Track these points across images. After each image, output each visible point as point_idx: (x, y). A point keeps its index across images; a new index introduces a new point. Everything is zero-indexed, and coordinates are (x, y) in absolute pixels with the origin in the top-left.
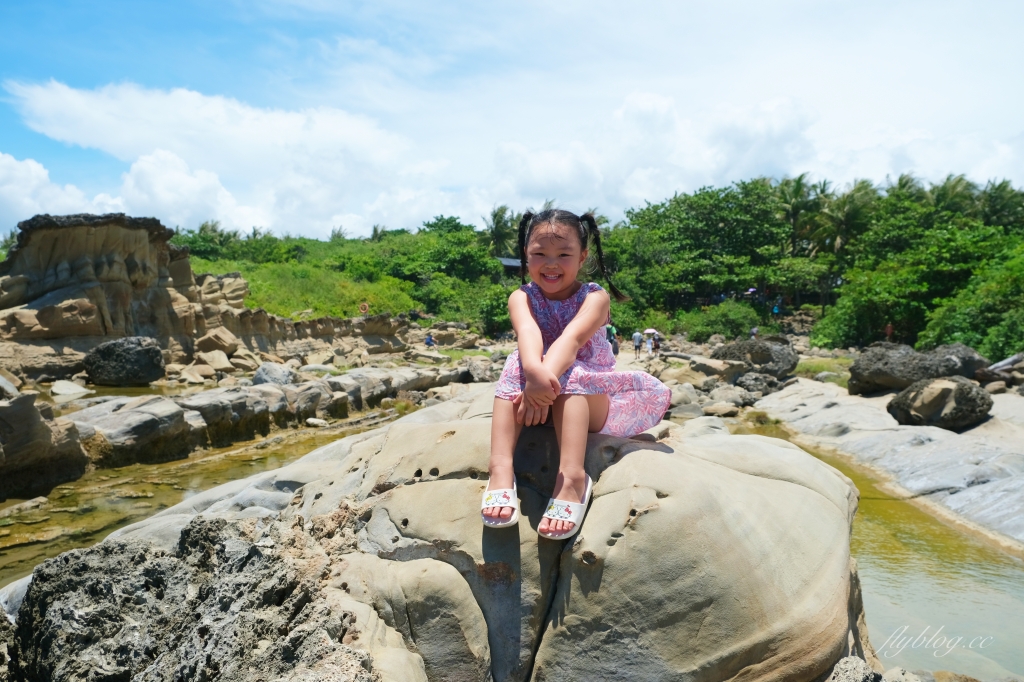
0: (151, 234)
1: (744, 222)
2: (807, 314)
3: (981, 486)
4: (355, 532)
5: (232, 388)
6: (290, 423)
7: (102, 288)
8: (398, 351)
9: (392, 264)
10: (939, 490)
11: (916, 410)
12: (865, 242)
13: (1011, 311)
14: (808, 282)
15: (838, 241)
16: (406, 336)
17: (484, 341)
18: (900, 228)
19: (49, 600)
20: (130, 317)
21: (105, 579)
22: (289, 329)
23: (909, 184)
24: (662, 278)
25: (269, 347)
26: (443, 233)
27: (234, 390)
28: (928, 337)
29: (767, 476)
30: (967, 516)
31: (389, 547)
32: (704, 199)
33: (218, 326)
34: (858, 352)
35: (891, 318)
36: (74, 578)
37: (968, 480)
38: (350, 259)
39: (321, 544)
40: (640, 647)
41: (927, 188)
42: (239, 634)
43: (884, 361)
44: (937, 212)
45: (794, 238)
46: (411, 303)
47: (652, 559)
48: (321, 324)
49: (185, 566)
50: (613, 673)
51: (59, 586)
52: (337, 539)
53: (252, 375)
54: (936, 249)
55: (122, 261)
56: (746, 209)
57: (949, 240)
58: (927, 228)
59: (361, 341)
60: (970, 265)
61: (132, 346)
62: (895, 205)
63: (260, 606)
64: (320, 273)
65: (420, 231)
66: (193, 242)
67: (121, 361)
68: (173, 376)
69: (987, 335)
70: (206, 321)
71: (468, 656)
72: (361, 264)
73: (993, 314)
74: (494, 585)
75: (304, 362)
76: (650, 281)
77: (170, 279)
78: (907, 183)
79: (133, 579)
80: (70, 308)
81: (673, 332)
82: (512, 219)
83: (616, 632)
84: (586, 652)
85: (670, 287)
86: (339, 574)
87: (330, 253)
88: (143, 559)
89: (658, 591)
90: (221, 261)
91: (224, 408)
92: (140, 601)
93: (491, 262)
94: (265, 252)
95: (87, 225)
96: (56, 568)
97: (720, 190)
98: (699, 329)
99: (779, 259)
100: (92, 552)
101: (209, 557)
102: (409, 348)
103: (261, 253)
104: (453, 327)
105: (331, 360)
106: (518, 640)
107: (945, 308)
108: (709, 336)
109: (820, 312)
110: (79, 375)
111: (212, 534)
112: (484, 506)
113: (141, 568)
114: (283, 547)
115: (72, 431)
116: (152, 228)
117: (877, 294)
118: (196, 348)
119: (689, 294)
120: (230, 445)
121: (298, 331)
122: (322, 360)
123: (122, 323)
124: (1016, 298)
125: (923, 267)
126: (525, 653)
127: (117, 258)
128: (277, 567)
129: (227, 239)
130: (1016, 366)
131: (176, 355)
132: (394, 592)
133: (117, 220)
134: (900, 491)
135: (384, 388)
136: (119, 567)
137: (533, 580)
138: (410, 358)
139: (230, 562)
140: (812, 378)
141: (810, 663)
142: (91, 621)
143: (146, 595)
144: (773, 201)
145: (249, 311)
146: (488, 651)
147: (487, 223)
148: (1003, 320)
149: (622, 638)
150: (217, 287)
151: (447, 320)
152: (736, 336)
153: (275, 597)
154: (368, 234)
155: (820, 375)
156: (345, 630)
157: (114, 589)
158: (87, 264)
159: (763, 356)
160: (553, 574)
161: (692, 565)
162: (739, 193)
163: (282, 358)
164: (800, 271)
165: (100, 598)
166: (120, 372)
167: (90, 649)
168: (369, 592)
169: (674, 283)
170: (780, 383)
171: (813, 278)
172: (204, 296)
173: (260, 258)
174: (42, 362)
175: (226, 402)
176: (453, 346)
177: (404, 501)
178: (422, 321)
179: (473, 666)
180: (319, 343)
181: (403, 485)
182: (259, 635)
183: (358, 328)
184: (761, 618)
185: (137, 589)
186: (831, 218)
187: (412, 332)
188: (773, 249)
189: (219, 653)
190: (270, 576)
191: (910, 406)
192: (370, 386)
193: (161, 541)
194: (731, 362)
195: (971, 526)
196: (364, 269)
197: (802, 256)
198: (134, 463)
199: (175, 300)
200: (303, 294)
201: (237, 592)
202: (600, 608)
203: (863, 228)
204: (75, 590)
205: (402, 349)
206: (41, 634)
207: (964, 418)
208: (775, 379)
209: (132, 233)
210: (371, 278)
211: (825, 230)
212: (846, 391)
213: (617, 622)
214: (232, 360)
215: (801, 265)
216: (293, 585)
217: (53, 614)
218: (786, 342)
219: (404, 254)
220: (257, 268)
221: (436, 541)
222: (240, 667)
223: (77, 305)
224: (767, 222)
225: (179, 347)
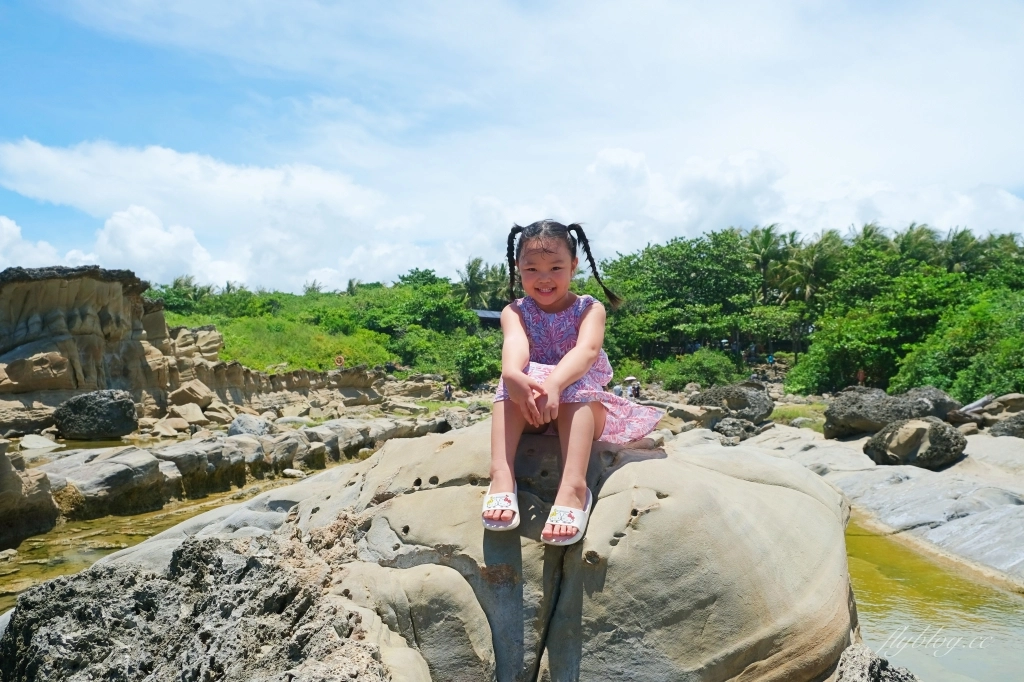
0: (125, 287)
1: (716, 271)
2: (780, 362)
3: (961, 519)
4: (355, 542)
5: (207, 438)
6: (267, 474)
7: (75, 341)
8: (375, 403)
9: (368, 317)
10: (920, 525)
11: (892, 450)
12: (834, 290)
13: (979, 354)
14: (780, 330)
15: (808, 289)
16: (382, 388)
17: (460, 392)
18: (867, 275)
19: (34, 627)
20: (103, 370)
21: (93, 603)
22: (264, 381)
23: (874, 233)
24: (636, 328)
25: (244, 400)
26: (417, 285)
27: (210, 440)
28: (899, 382)
29: (762, 482)
30: (949, 549)
31: (390, 555)
32: (676, 249)
33: (192, 379)
34: (833, 398)
35: (863, 364)
36: (61, 603)
37: (948, 514)
38: (325, 312)
39: (320, 555)
40: (646, 646)
41: (892, 237)
42: (242, 637)
43: (858, 405)
44: (902, 260)
45: (765, 287)
46: (387, 356)
47: (655, 558)
48: (297, 376)
49: (177, 587)
50: (619, 674)
51: (45, 612)
52: (337, 549)
53: (226, 428)
54: (904, 295)
55: (95, 314)
56: (717, 259)
57: (916, 287)
58: (894, 276)
59: (337, 393)
60: (937, 311)
61: (103, 399)
62: (861, 253)
63: (261, 613)
64: (295, 326)
65: (396, 285)
66: (167, 297)
67: (93, 415)
68: (146, 430)
69: (956, 378)
70: (180, 374)
71: (473, 660)
72: (336, 317)
73: (961, 358)
74: (498, 588)
75: (280, 415)
76: (624, 331)
77: (144, 332)
78: (871, 232)
79: (123, 602)
80: (41, 362)
81: (649, 381)
82: (487, 272)
83: (621, 631)
84: (591, 653)
85: (645, 336)
86: (340, 582)
87: (305, 307)
88: (132, 582)
89: (662, 590)
90: (194, 315)
91: (200, 459)
92: (130, 625)
93: (467, 314)
94: (239, 306)
95: (60, 278)
96: (41, 596)
97: (692, 241)
98: (674, 377)
99: (751, 307)
100: (79, 578)
101: (203, 577)
102: (386, 400)
103: (235, 308)
104: (430, 379)
105: (307, 412)
106: (522, 644)
107: (916, 353)
108: (684, 385)
109: (793, 359)
110: (48, 429)
111: (205, 553)
112: (485, 509)
113: (131, 592)
114: (282, 557)
115: (43, 482)
116: (128, 281)
117: (848, 340)
118: (169, 401)
119: (663, 343)
120: (205, 496)
121: (273, 384)
122: (298, 413)
123: (94, 376)
124: (982, 342)
125: (893, 314)
126: (529, 656)
127: (90, 311)
128: (276, 575)
129: (200, 294)
130: (986, 408)
131: (149, 409)
132: (398, 596)
133: (91, 272)
134: (882, 527)
135: (361, 438)
136: (108, 591)
137: (537, 582)
138: (388, 409)
139: (228, 573)
140: (788, 424)
141: (815, 657)
142: (79, 646)
143: (136, 618)
144: (743, 251)
145: (224, 364)
146: (493, 655)
147: (461, 276)
148: (971, 363)
149: (627, 638)
150: (191, 339)
151: (423, 372)
152: (712, 384)
153: (276, 605)
154: (344, 287)
155: (796, 421)
156: (351, 630)
157: (103, 612)
158: (59, 317)
159: (740, 402)
160: (557, 576)
161: (695, 563)
162: (710, 244)
163: (257, 410)
164: (772, 318)
165: (88, 623)
166: (91, 426)
167: (77, 675)
168: (372, 597)
169: (648, 332)
170: (757, 428)
171: (784, 325)
172: (178, 349)
173: (234, 312)
174: (11, 417)
175: (202, 452)
176: (430, 398)
177: (402, 509)
178: (398, 373)
179: (478, 669)
180: (294, 396)
181: (402, 494)
182: (262, 641)
183: (334, 380)
184: (765, 614)
185: (127, 612)
186: (801, 268)
187: (388, 384)
188: (745, 297)
189: (223, 655)
190: (271, 585)
191: (886, 447)
192: (348, 436)
193: (152, 565)
194: (708, 407)
195: (954, 558)
196: (340, 322)
197: (773, 304)
198: (107, 515)
199: (149, 353)
200: (277, 348)
201: (238, 599)
202: (604, 608)
203: (832, 277)
204: (62, 615)
205: (378, 401)
206: (27, 660)
207: (939, 457)
208: (752, 424)
209: (106, 285)
210: (346, 331)
211: (794, 279)
212: (822, 435)
213: (622, 622)
214: (206, 413)
215: (774, 314)
216: (295, 592)
217: (39, 640)
218: (761, 388)
219: (380, 307)
220: (231, 322)
221: (438, 545)
222: (245, 668)
223: (47, 359)
224: (738, 272)
225: (152, 400)
